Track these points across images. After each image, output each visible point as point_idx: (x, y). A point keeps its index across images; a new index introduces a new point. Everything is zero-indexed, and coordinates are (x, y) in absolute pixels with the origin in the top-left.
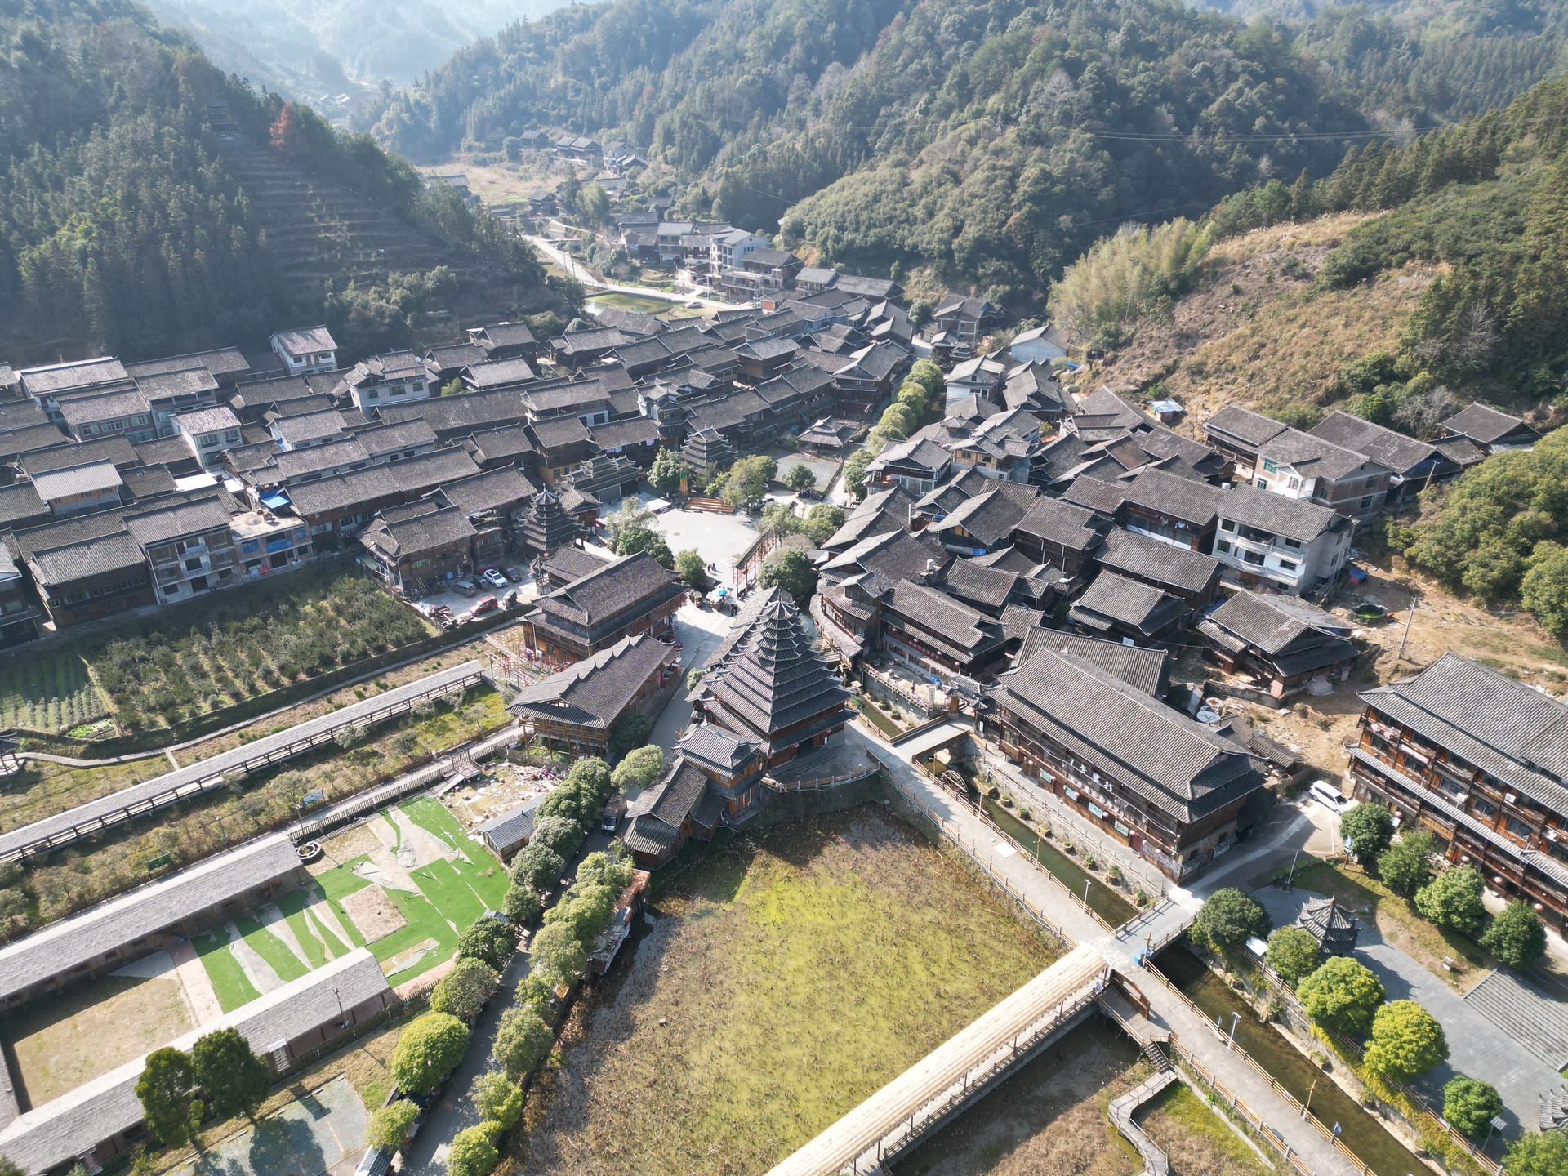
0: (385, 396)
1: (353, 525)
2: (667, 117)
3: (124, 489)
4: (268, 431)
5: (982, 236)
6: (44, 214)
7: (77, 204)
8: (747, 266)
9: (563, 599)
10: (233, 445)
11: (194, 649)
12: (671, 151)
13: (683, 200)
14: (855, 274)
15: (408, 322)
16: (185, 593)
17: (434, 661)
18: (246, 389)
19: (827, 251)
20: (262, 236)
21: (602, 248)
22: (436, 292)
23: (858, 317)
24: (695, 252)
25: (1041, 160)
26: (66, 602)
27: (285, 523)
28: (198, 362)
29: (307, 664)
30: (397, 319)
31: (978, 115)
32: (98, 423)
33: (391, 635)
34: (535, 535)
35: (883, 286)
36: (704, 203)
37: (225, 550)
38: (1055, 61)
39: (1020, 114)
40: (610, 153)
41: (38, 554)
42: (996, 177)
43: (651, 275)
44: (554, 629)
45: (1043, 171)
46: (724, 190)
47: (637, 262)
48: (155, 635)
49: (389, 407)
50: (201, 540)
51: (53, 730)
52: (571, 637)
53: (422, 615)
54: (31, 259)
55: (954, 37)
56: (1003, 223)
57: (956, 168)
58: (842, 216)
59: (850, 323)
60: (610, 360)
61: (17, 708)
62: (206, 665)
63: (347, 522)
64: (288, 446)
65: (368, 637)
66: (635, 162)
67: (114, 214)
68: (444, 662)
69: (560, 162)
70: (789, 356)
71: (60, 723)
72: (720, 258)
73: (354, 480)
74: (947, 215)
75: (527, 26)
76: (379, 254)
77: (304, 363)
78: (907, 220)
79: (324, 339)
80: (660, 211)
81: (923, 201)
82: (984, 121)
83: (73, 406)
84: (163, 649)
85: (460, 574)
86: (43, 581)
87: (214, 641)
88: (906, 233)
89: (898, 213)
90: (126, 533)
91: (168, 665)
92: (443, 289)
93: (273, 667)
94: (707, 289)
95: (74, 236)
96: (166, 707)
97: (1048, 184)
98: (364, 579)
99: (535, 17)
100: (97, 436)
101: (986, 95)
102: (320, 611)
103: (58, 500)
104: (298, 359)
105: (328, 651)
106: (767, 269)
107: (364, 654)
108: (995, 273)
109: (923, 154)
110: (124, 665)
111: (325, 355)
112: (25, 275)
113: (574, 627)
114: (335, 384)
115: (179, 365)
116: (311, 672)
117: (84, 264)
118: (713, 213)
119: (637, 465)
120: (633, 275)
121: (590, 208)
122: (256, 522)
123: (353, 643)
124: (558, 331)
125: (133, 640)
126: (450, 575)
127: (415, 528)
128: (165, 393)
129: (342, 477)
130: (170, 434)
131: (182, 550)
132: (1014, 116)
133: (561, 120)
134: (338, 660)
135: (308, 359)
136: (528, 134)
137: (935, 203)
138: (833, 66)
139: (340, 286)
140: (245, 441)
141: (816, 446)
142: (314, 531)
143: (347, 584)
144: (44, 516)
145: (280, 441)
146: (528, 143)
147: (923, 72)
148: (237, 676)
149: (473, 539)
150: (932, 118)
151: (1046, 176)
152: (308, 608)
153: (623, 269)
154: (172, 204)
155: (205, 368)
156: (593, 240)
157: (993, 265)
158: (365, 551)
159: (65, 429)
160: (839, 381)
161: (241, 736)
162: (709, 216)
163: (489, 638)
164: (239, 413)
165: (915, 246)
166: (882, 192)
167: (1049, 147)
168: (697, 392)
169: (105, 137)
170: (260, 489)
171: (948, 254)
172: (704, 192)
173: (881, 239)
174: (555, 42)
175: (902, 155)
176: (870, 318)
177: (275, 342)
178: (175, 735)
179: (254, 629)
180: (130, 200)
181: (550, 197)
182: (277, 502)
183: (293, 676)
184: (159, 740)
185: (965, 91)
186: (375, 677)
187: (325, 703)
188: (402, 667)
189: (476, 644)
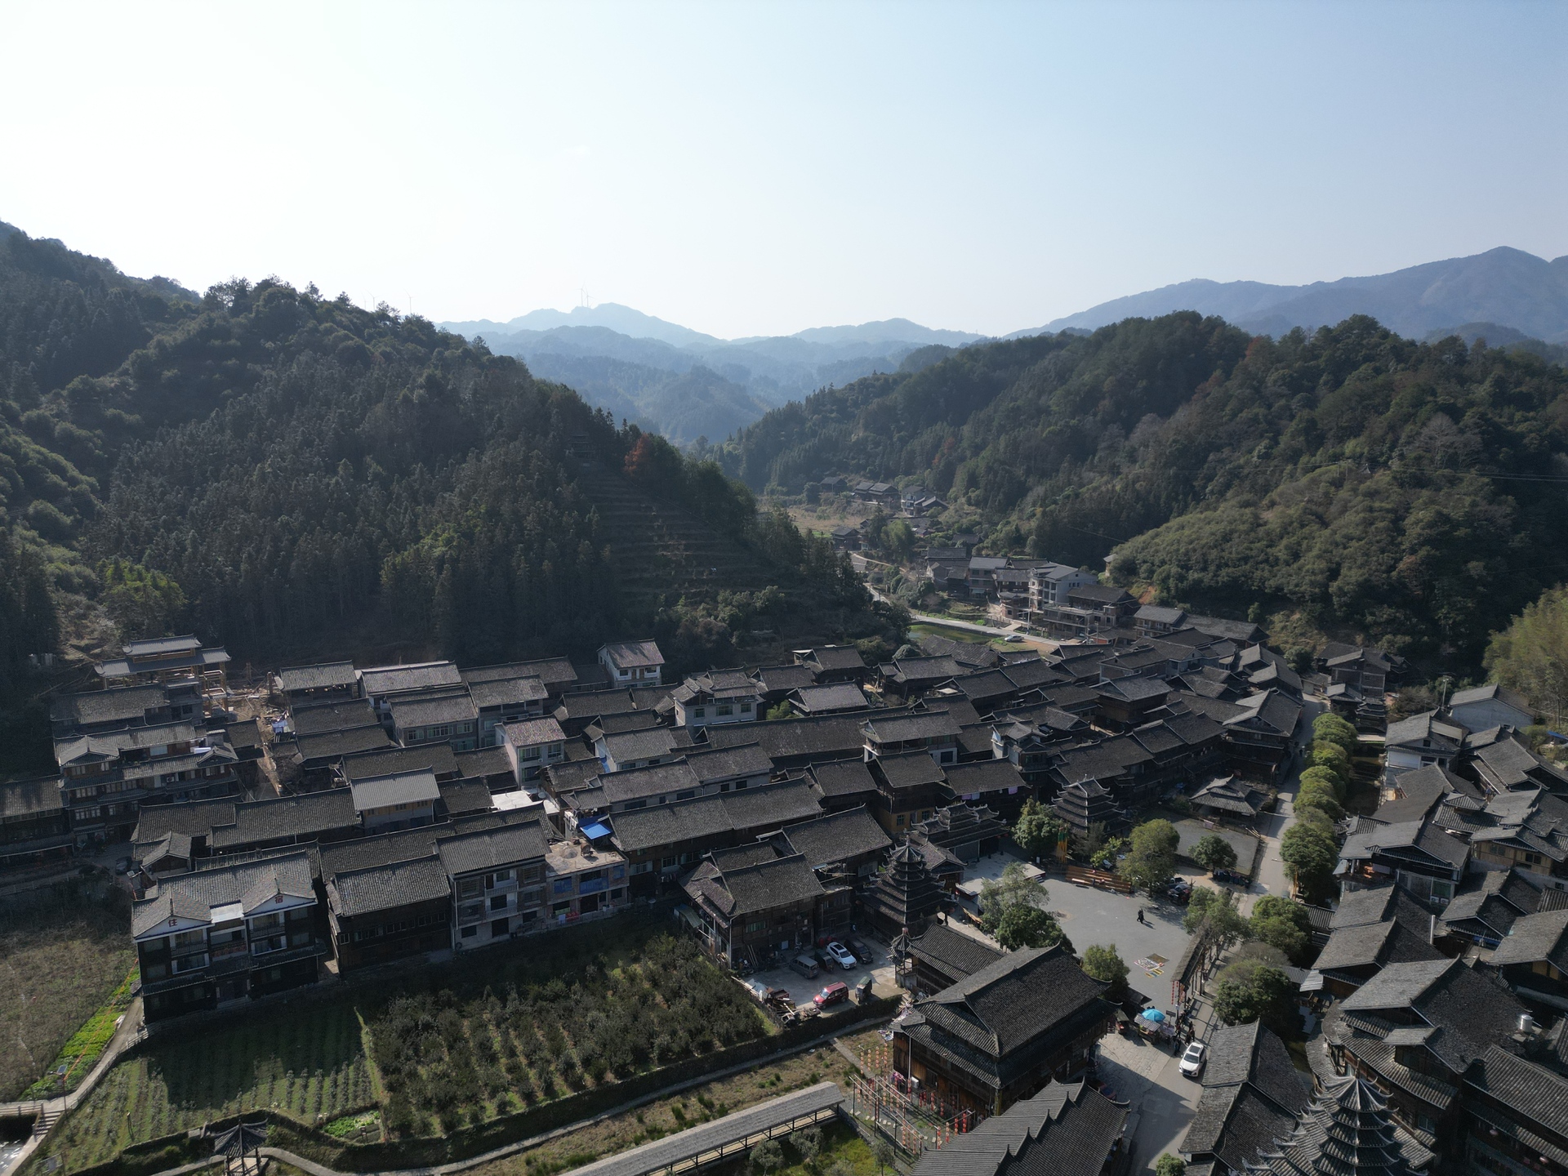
0: (711, 717)
1: (676, 867)
2: (971, 463)
3: (439, 803)
4: (591, 748)
5: (1367, 581)
6: (413, 524)
7: (444, 516)
8: (1073, 602)
9: (958, 1008)
10: (554, 760)
11: (486, 1016)
12: (974, 494)
13: (992, 537)
14: (1203, 614)
15: (734, 640)
16: (484, 938)
17: (771, 1071)
18: (572, 701)
19: (1169, 590)
20: (606, 552)
21: (907, 580)
22: (764, 611)
23: (1229, 660)
24: (1011, 587)
25: (1432, 502)
26: (357, 939)
27: (604, 859)
28: (530, 670)
29: (618, 1060)
30: (724, 636)
31: (1336, 458)
32: (425, 728)
33: (722, 1027)
34: (891, 901)
35: (1246, 629)
36: (1017, 540)
37: (535, 888)
38: (1429, 406)
39: (1390, 458)
40: (909, 497)
41: (341, 877)
42: (1375, 519)
43: (961, 607)
44: (945, 1053)
45: (1439, 513)
46: (1040, 527)
47: (945, 595)
48: (445, 993)
49: (717, 728)
50: (513, 874)
51: (307, 1120)
52: (971, 1069)
53: (754, 1000)
54: (394, 565)
55: (1284, 390)
56: (1392, 568)
57: (1320, 510)
58: (1186, 554)
59: (1222, 666)
60: (948, 691)
61: (274, 1078)
62: (497, 1046)
63: (668, 863)
64: (612, 766)
65: (692, 1026)
66: (935, 504)
67: (476, 526)
68: (784, 1075)
69: (857, 504)
70: (1161, 699)
71: (318, 1110)
72: (1040, 592)
73: (683, 811)
74: (1319, 557)
75: (832, 392)
76: (711, 573)
77: (630, 674)
78: (1266, 561)
79: (651, 652)
80: (968, 547)
81: (1284, 542)
82: (1345, 464)
83: (404, 708)
84: (451, 1014)
85: (798, 945)
86: (338, 911)
87: (510, 1008)
88: (1266, 574)
89: (1253, 553)
90: (436, 858)
91: (455, 1040)
92: (771, 610)
93: (575, 1055)
94: (1027, 624)
95: (435, 545)
96: (444, 1105)
97: (1447, 528)
98: (684, 940)
99: (839, 386)
100: (423, 741)
101: (1341, 440)
102: (632, 978)
103: (372, 811)
104: (624, 672)
105: (642, 1042)
106: (1098, 606)
107: (686, 1052)
108: (1389, 622)
109: (1274, 495)
110: (405, 1033)
111: (649, 669)
112: (384, 579)
113: (975, 1053)
114: (659, 700)
115: (510, 673)
116: (620, 1072)
117: (440, 571)
118: (1027, 550)
119: (1000, 818)
120: (942, 608)
121: (894, 542)
122: (572, 855)
123: (673, 1033)
124: (886, 657)
125: (419, 998)
126: (785, 945)
127: (754, 879)
128: (495, 700)
129: (670, 807)
130: (492, 745)
131: (490, 885)
132: (1382, 460)
133: (858, 469)
134: (654, 1055)
135: (634, 673)
136: (827, 480)
137: (1299, 544)
138: (1146, 418)
139: (671, 602)
140: (567, 758)
141: (1215, 811)
142: (632, 871)
143: (664, 944)
144: (353, 827)
145: (604, 760)
146: (828, 488)
147: (1255, 420)
148: (531, 1064)
149: (819, 899)
150: (1275, 462)
151: (1442, 518)
152: (617, 973)
153: (932, 600)
154: (529, 518)
155: (537, 677)
156: (897, 573)
157: (1385, 613)
158: (688, 901)
159: (391, 732)
160: (1231, 732)
161: (528, 1163)
162: (1022, 553)
163: (839, 1045)
164: (566, 725)
165: (1279, 589)
166: (1232, 532)
167: (1438, 490)
168: (1059, 734)
169: (479, 460)
170: (580, 816)
171: (1325, 598)
172: (1017, 529)
173: (1235, 580)
174: (856, 404)
175: (1246, 496)
176: (1242, 663)
177: (604, 654)
178: (449, 1149)
179: (555, 998)
180: (493, 514)
181: (855, 532)
182: (596, 831)
183: (599, 1077)
184: (429, 1154)
185: (1314, 437)
186: (697, 1087)
187: (634, 1120)
188: (731, 1076)
189: (823, 1050)
